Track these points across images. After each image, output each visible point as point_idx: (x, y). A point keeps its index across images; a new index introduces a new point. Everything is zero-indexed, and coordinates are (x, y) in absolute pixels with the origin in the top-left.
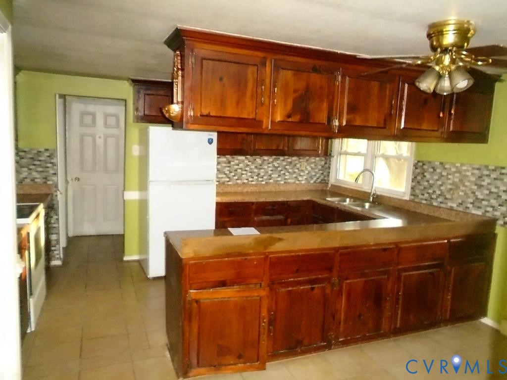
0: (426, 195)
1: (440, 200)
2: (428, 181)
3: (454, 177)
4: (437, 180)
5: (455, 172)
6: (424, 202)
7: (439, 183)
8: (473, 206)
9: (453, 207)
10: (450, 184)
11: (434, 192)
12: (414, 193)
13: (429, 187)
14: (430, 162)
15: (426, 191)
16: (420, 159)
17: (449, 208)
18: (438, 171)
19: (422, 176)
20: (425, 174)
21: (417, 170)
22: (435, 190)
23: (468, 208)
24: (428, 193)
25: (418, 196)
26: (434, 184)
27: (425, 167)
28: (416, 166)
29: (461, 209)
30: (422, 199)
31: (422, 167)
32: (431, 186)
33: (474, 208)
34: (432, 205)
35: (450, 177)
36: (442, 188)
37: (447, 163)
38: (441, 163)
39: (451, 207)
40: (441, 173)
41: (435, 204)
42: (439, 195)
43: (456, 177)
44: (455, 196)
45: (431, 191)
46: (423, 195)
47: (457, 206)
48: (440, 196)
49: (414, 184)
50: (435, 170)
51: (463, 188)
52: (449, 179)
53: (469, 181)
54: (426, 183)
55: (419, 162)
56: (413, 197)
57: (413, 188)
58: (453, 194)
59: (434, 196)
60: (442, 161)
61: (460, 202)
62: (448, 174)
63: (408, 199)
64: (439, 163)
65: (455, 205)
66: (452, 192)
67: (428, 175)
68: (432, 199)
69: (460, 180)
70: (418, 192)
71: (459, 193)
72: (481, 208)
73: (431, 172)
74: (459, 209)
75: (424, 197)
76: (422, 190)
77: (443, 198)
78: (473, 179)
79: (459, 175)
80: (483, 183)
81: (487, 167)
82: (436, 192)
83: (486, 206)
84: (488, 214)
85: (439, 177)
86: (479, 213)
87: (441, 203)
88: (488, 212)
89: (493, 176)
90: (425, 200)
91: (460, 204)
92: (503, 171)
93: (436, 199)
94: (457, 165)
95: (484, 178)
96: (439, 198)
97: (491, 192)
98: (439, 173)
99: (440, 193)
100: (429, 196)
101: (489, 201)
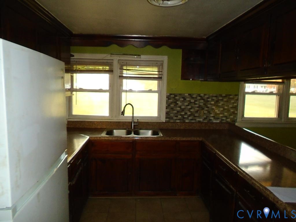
0: (180, 117)
2: (180, 107)
3: (200, 103)
4: (187, 106)
5: (200, 100)
6: (179, 121)
7: (189, 107)
8: (214, 119)
9: (200, 121)
10: (198, 107)
11: (186, 113)
12: (169, 117)
13: (181, 110)
14: (180, 94)
15: (179, 113)
16: (171, 93)
18: (188, 99)
19: (175, 104)
20: (178, 102)
21: (170, 100)
22: (186, 112)
23: (211, 120)
24: (181, 115)
25: (172, 118)
26: (185, 108)
27: (177, 98)
28: (168, 97)
30: (176, 120)
31: (174, 98)
32: (183, 110)
33: (214, 120)
34: (184, 122)
35: (196, 103)
36: (191, 110)
37: (193, 94)
38: (189, 95)
39: (199, 121)
40: (190, 101)
41: (187, 121)
42: (190, 115)
43: (201, 103)
44: (202, 114)
45: (183, 113)
47: (203, 120)
49: (168, 110)
50: (186, 99)
51: (207, 109)
52: (196, 104)
53: (210, 104)
54: (179, 109)
55: (171, 94)
56: (168, 119)
57: (167, 113)
59: (186, 116)
60: (190, 93)
61: (205, 117)
62: (195, 101)
63: (164, 121)
64: (187, 95)
65: (201, 120)
66: (199, 112)
67: (179, 103)
68: (185, 118)
69: (204, 104)
70: (172, 115)
71: (204, 112)
72: (219, 118)
73: (182, 101)
74: (205, 121)
75: (178, 118)
76: (176, 113)
77: (193, 116)
78: (213, 103)
79: (203, 101)
80: (219, 104)
81: (221, 96)
82: (187, 113)
83: (222, 117)
84: (223, 121)
85: (188, 104)
86: (218, 121)
87: (191, 120)
88: (223, 120)
89: (225, 100)
90: (179, 120)
91: (205, 118)
92: (231, 97)
93: (188, 118)
94: (201, 95)
95: (220, 101)
96: (190, 117)
97: (224, 109)
98: (189, 101)
99: (190, 113)
100: (182, 117)
101: (223, 114)
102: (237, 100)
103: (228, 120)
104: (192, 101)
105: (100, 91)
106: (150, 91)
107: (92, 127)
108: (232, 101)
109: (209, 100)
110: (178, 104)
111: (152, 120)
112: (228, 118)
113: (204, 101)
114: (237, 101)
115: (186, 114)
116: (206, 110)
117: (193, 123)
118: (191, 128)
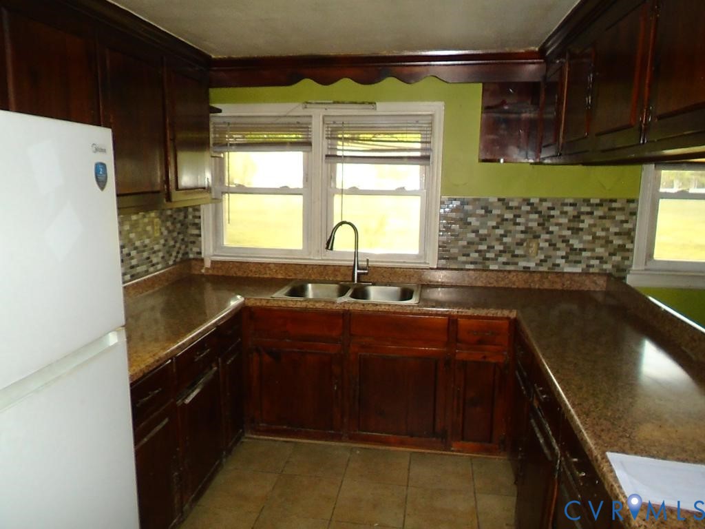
0: (474, 255)
1: (502, 259)
2: (476, 232)
3: (528, 220)
4: (497, 227)
5: (528, 213)
6: (472, 267)
7: (501, 231)
8: (566, 262)
9: (529, 268)
10: (522, 232)
11: (491, 248)
12: (446, 255)
13: (477, 239)
14: (476, 200)
15: (474, 248)
16: (454, 195)
17: (522, 269)
18: (496, 212)
19: (462, 223)
20: (469, 219)
21: (449, 214)
22: (493, 244)
23: (558, 265)
24: (477, 251)
25: (456, 258)
26: (489, 235)
27: (468, 208)
29: (544, 269)
30: (466, 263)
31: (460, 208)
32: (483, 239)
33: (568, 264)
34: (486, 270)
35: (518, 220)
36: (505, 240)
37: (512, 200)
38: (499, 200)
39: (524, 268)
40: (501, 216)
41: (493, 267)
42: (501, 251)
43: (532, 220)
44: (533, 249)
45: (483, 247)
46: (468, 255)
47: (536, 264)
48: (504, 254)
49: (444, 238)
50: (491, 212)
51: (547, 236)
52: (519, 224)
53: (557, 224)
54: (473, 235)
55: (452, 199)
56: (443, 262)
57: (443, 246)
58: (528, 247)
59: (490, 255)
60: (503, 195)
61: (542, 257)
62: (516, 216)
63: (435, 267)
64: (496, 200)
65: (532, 265)
66: (525, 244)
67: (474, 222)
68: (488, 259)
69: (539, 225)
70: (454, 251)
71: (539, 244)
72: (579, 262)
73: (482, 216)
74: (541, 269)
75: (469, 259)
76: (464, 247)
77: (509, 255)
78: (564, 220)
79: (536, 216)
80: (581, 225)
81: (587, 202)
82: (493, 247)
83: (589, 258)
84: (591, 270)
85: (497, 223)
86: (578, 269)
87: (504, 263)
88: (593, 266)
89: (598, 213)
90: (472, 263)
91: (541, 261)
92: (614, 205)
93: (495, 259)
94: (532, 201)
95: (582, 217)
96: (501, 256)
97: (595, 238)
98: (498, 216)
99: (501, 248)
100: (480, 256)
101: (593, 250)
102: (634, 213)
103: (605, 266)
104: (508, 215)
105: (284, 191)
106: (401, 192)
107: (265, 276)
108: (620, 217)
109: (552, 213)
110: (470, 223)
111: (404, 262)
112: (606, 263)
113: (539, 217)
114: (634, 217)
115: (492, 250)
116: (546, 241)
117: (509, 272)
118: (502, 284)
